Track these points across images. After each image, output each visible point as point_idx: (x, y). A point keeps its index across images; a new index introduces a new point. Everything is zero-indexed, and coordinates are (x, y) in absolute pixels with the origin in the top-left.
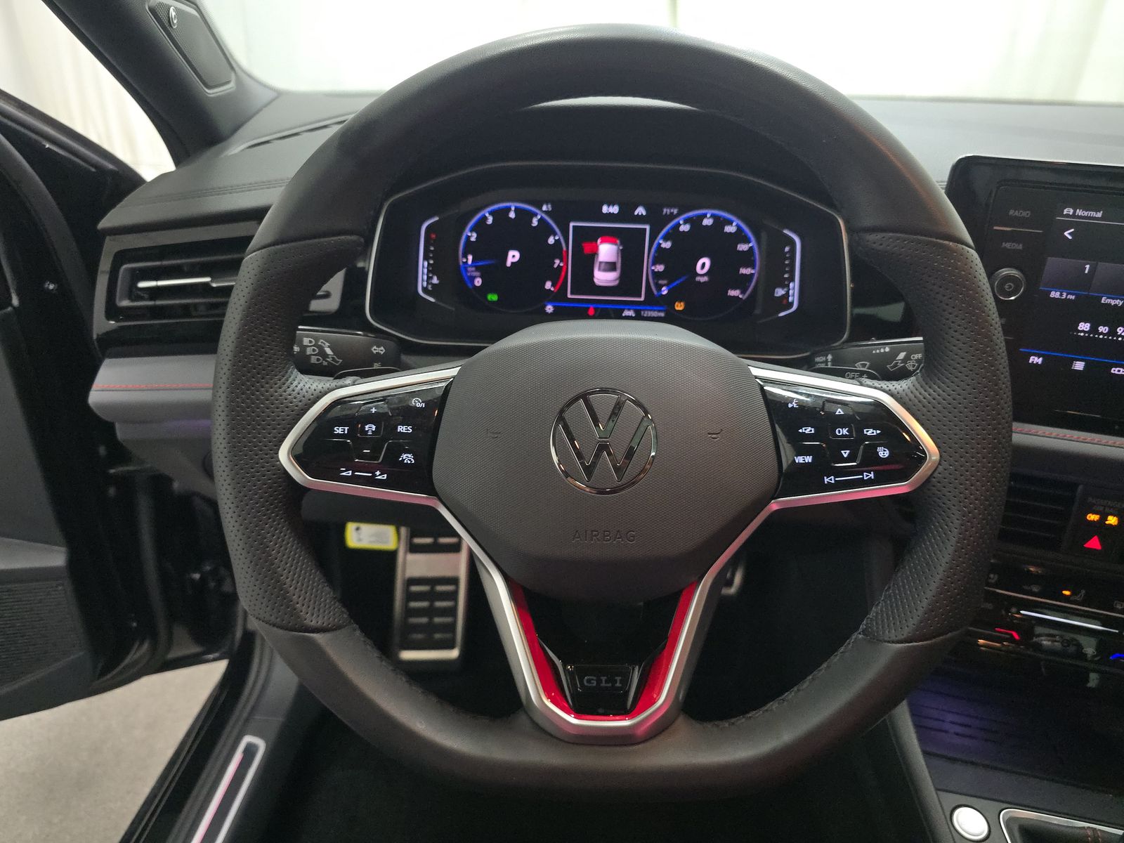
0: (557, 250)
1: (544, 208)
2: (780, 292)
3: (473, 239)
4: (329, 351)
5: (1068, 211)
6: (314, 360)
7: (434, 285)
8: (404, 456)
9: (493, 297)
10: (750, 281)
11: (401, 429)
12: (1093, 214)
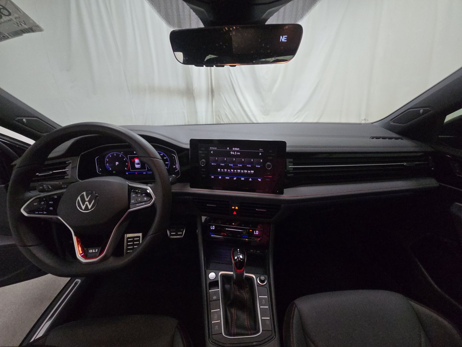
0: (126, 161)
1: (122, 153)
2: (174, 167)
3: (107, 160)
4: (50, 187)
5: (211, 148)
6: (46, 190)
7: (100, 170)
8: (50, 208)
9: (114, 172)
10: (168, 165)
11: (50, 202)
12: (215, 148)
